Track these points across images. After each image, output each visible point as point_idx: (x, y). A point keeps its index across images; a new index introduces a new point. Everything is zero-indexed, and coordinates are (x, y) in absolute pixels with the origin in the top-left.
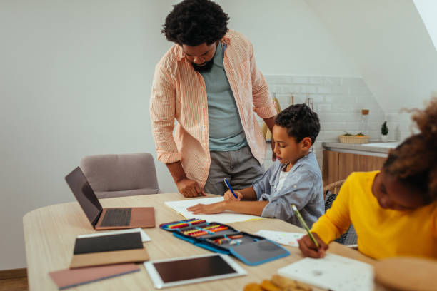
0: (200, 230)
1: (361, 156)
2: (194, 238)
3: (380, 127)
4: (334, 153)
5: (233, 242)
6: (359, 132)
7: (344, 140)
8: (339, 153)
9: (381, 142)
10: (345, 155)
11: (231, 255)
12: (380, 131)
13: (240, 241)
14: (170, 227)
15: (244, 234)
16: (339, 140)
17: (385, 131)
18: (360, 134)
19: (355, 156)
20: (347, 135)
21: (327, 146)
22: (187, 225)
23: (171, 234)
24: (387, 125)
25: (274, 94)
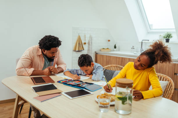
0: (72, 82)
1: (108, 56)
2: (71, 85)
3: (114, 46)
4: (99, 55)
5: (84, 85)
6: (107, 48)
7: (102, 50)
8: (101, 55)
9: (114, 51)
10: (103, 56)
11: (86, 89)
12: (114, 47)
13: (86, 85)
14: (61, 82)
15: (86, 83)
16: (100, 50)
17: (115, 47)
18: (108, 49)
19: (107, 56)
20: (103, 49)
21: (97, 52)
22: (67, 81)
23: (63, 84)
24: (116, 45)
25: (79, 34)
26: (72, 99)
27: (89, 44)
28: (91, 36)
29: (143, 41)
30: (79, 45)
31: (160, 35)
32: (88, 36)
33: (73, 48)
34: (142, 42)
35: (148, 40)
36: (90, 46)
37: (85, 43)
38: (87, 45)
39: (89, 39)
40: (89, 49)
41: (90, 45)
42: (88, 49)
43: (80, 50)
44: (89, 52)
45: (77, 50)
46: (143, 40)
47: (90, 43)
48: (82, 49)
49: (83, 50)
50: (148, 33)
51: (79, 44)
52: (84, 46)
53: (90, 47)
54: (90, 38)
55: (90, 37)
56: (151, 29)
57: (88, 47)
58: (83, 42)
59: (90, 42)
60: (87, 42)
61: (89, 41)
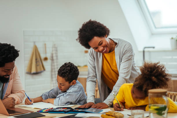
25: (34, 42)
27: (52, 60)
28: (55, 45)
29: (146, 50)
30: (36, 62)
31: (171, 37)
32: (49, 45)
33: (26, 68)
34: (144, 52)
35: (154, 48)
36: (55, 64)
37: (46, 59)
38: (49, 61)
39: (53, 51)
40: (53, 67)
41: (55, 61)
42: (52, 69)
43: (39, 71)
44: (53, 73)
45: (34, 71)
46: (145, 48)
47: (55, 58)
48: (42, 69)
49: (44, 70)
50: (153, 34)
51: (36, 59)
52: (45, 63)
53: (54, 66)
54: (54, 49)
55: (53, 47)
56: (156, 28)
57: (52, 65)
58: (43, 56)
59: (54, 55)
60: (49, 56)
61: (52, 54)
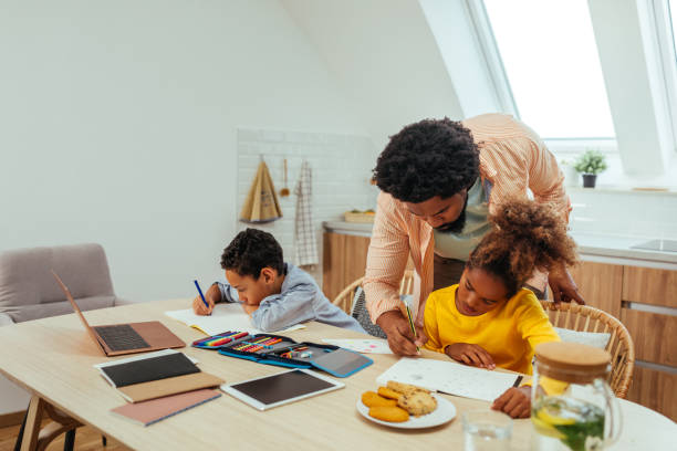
0: (250, 344)
4: (339, 236)
5: (303, 355)
6: (368, 208)
8: (346, 236)
11: (313, 368)
14: (209, 344)
15: (308, 345)
16: (343, 219)
18: (370, 211)
19: (367, 239)
20: (355, 212)
21: (330, 226)
22: (230, 341)
23: (216, 353)
25: (262, 156)
26: (265, 410)
27: (300, 194)
28: (306, 164)
30: (263, 199)
32: (295, 164)
33: (240, 210)
36: (306, 204)
37: (285, 192)
38: (292, 197)
39: (301, 176)
40: (300, 212)
41: (305, 198)
42: (298, 215)
43: (268, 217)
44: (300, 224)
45: (255, 216)
47: (305, 191)
48: (276, 215)
49: (280, 216)
51: (263, 193)
52: (282, 202)
53: (303, 208)
54: (304, 172)
55: (302, 168)
57: (298, 207)
58: (278, 186)
59: (304, 185)
60: (292, 186)
61: (301, 183)
